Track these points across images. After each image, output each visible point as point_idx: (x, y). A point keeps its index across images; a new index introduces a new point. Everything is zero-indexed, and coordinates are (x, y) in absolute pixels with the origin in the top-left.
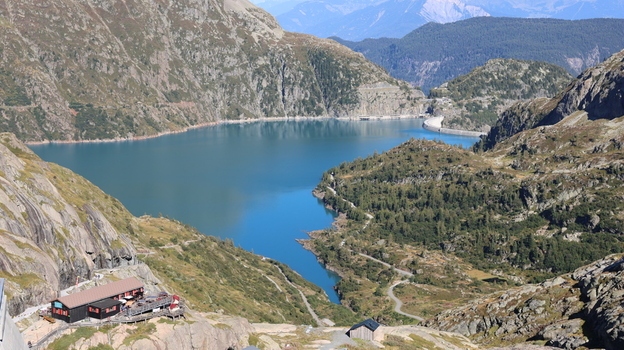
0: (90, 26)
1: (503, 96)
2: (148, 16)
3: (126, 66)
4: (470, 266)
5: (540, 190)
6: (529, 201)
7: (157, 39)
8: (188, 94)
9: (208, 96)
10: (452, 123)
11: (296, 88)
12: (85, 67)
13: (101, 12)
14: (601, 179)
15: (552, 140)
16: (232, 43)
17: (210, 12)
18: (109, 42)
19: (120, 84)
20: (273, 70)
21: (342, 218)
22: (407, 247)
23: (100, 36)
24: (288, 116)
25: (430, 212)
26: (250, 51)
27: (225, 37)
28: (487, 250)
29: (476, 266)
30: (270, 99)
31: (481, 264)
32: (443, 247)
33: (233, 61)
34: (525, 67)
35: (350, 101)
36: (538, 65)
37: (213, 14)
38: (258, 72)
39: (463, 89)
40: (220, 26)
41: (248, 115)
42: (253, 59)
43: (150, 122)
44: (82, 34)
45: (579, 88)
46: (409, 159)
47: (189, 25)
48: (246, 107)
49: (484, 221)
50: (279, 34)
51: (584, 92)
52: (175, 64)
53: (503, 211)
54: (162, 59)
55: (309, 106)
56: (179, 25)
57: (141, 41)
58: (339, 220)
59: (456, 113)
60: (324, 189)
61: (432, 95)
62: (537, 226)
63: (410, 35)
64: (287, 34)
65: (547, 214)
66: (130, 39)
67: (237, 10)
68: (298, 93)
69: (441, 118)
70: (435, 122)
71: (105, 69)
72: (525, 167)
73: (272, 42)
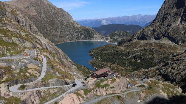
0: (46, 25)
1: (119, 37)
2: (56, 23)
3: (53, 31)
4: (120, 67)
5: (132, 53)
6: (130, 55)
7: (58, 27)
8: (64, 36)
9: (67, 37)
10: (110, 42)
11: (83, 35)
12: (45, 32)
13: (48, 22)
14: (143, 51)
15: (132, 44)
16: (71, 27)
17: (67, 22)
18: (49, 27)
19: (51, 35)
20: (79, 32)
21: (95, 58)
22: (108, 63)
23: (48, 26)
24: (81, 40)
25: (112, 57)
26: (74, 29)
27: (70, 26)
28: (123, 63)
29: (121, 66)
30: (78, 37)
31: (122, 66)
32: (115, 63)
33: (71, 31)
34: (122, 32)
35: (93, 38)
36: (124, 32)
37: (68, 22)
38: (76, 32)
39: (112, 36)
40: (69, 24)
41: (74, 40)
42: (75, 30)
43: (57, 41)
44: (45, 26)
45: (135, 35)
46: (106, 47)
47: (63, 24)
48: (74, 39)
49: (122, 58)
50: (79, 26)
51: (136, 36)
52: (61, 31)
53: (125, 57)
54: (59, 30)
55: (85, 39)
56: (62, 24)
57: (55, 27)
58: (94, 58)
59: (111, 40)
60: (91, 53)
61: (106, 37)
62: (132, 59)
63: (100, 27)
64: (81, 26)
65: (134, 57)
66: (53, 27)
67: (72, 22)
68: (83, 36)
69: (108, 41)
70: (107, 41)
71: (49, 32)
72: (128, 49)
73: (78, 27)
